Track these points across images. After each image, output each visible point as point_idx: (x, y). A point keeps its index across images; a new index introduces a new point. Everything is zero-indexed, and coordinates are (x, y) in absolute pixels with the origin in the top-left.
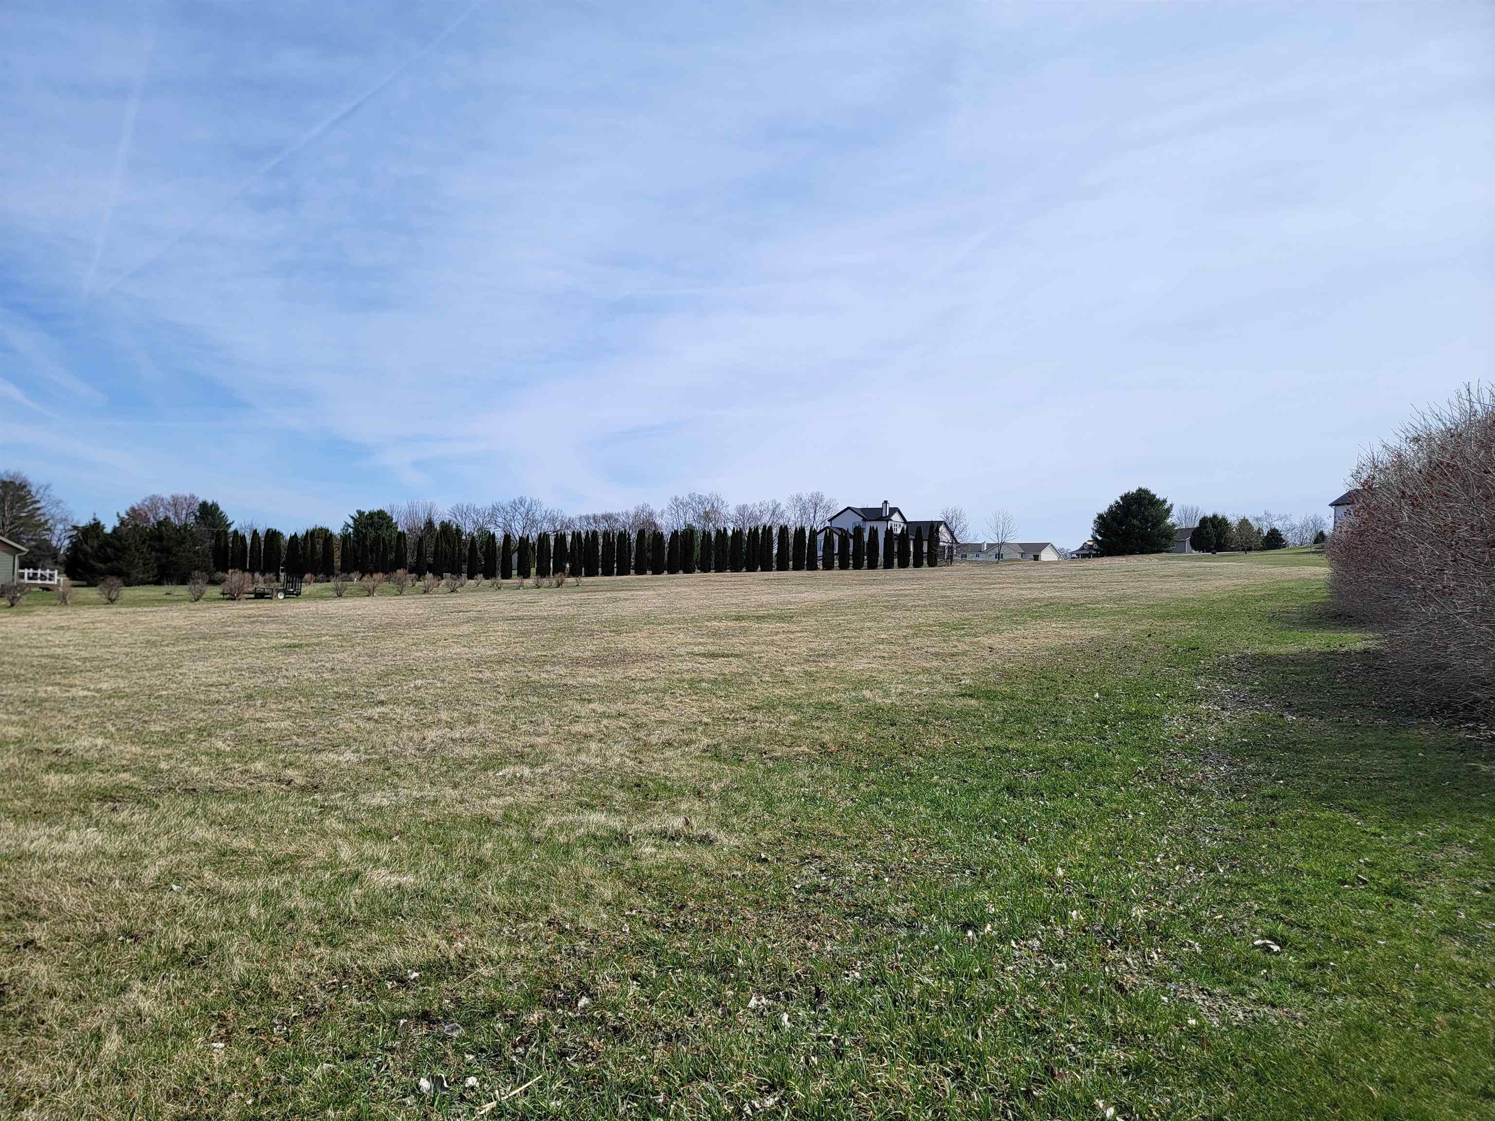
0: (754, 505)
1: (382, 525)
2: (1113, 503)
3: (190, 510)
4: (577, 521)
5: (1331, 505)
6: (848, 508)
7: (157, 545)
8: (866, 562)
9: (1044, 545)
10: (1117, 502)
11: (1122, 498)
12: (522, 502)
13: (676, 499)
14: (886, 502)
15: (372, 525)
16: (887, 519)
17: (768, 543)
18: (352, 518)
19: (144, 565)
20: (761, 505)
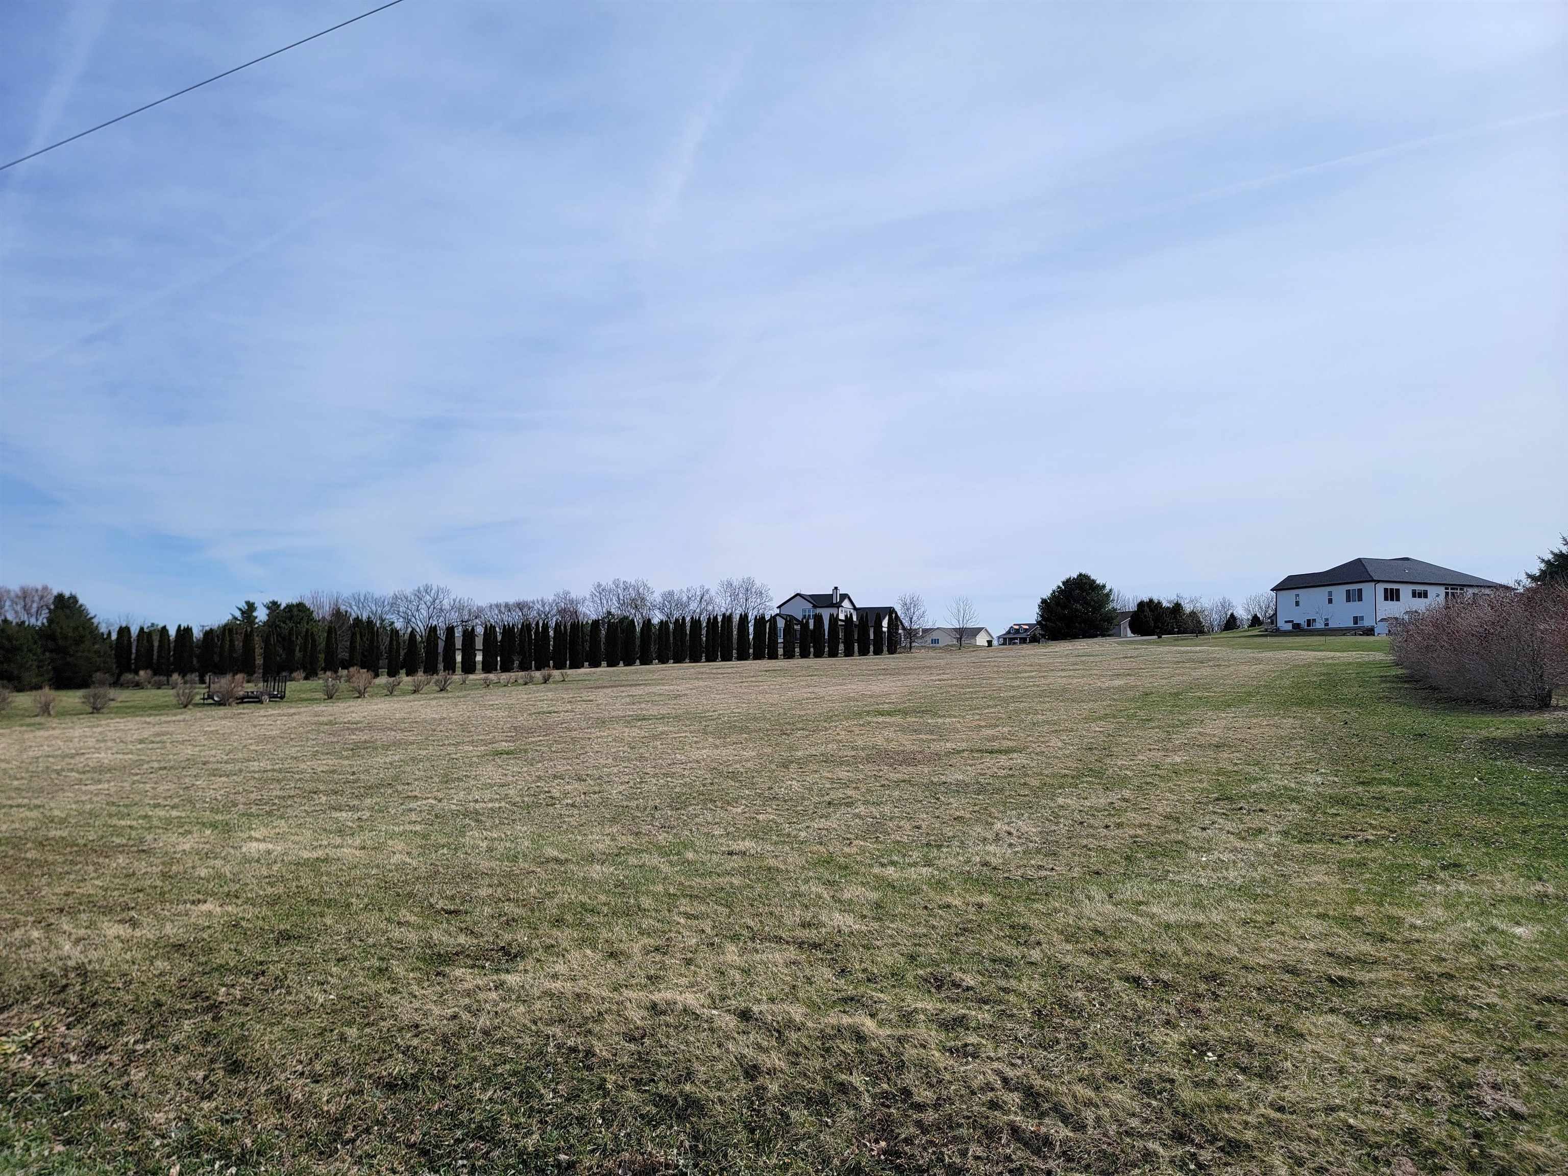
0: (681, 591)
1: (302, 619)
2: (1055, 588)
3: (42, 603)
4: (487, 610)
5: (1272, 590)
6: (798, 595)
7: (50, 644)
8: (827, 649)
9: (980, 630)
10: (1059, 587)
11: (1064, 583)
12: (427, 590)
13: (599, 585)
14: (836, 588)
15: (291, 618)
16: (838, 605)
17: (728, 632)
18: (240, 609)
19: (38, 667)
20: (688, 590)
